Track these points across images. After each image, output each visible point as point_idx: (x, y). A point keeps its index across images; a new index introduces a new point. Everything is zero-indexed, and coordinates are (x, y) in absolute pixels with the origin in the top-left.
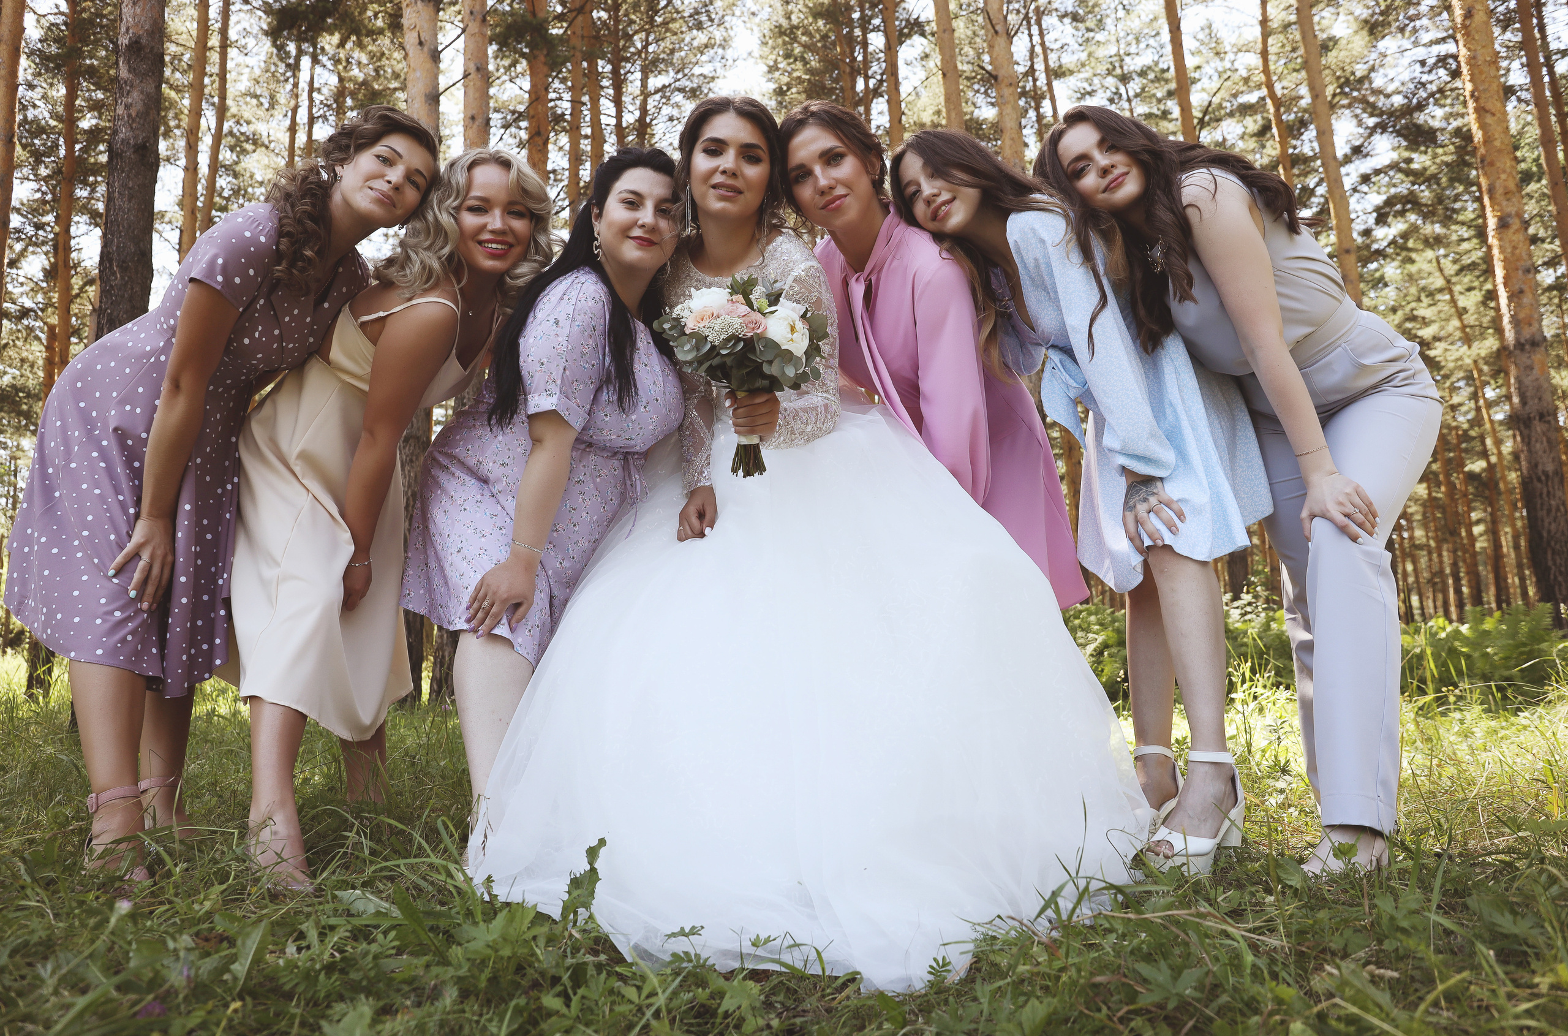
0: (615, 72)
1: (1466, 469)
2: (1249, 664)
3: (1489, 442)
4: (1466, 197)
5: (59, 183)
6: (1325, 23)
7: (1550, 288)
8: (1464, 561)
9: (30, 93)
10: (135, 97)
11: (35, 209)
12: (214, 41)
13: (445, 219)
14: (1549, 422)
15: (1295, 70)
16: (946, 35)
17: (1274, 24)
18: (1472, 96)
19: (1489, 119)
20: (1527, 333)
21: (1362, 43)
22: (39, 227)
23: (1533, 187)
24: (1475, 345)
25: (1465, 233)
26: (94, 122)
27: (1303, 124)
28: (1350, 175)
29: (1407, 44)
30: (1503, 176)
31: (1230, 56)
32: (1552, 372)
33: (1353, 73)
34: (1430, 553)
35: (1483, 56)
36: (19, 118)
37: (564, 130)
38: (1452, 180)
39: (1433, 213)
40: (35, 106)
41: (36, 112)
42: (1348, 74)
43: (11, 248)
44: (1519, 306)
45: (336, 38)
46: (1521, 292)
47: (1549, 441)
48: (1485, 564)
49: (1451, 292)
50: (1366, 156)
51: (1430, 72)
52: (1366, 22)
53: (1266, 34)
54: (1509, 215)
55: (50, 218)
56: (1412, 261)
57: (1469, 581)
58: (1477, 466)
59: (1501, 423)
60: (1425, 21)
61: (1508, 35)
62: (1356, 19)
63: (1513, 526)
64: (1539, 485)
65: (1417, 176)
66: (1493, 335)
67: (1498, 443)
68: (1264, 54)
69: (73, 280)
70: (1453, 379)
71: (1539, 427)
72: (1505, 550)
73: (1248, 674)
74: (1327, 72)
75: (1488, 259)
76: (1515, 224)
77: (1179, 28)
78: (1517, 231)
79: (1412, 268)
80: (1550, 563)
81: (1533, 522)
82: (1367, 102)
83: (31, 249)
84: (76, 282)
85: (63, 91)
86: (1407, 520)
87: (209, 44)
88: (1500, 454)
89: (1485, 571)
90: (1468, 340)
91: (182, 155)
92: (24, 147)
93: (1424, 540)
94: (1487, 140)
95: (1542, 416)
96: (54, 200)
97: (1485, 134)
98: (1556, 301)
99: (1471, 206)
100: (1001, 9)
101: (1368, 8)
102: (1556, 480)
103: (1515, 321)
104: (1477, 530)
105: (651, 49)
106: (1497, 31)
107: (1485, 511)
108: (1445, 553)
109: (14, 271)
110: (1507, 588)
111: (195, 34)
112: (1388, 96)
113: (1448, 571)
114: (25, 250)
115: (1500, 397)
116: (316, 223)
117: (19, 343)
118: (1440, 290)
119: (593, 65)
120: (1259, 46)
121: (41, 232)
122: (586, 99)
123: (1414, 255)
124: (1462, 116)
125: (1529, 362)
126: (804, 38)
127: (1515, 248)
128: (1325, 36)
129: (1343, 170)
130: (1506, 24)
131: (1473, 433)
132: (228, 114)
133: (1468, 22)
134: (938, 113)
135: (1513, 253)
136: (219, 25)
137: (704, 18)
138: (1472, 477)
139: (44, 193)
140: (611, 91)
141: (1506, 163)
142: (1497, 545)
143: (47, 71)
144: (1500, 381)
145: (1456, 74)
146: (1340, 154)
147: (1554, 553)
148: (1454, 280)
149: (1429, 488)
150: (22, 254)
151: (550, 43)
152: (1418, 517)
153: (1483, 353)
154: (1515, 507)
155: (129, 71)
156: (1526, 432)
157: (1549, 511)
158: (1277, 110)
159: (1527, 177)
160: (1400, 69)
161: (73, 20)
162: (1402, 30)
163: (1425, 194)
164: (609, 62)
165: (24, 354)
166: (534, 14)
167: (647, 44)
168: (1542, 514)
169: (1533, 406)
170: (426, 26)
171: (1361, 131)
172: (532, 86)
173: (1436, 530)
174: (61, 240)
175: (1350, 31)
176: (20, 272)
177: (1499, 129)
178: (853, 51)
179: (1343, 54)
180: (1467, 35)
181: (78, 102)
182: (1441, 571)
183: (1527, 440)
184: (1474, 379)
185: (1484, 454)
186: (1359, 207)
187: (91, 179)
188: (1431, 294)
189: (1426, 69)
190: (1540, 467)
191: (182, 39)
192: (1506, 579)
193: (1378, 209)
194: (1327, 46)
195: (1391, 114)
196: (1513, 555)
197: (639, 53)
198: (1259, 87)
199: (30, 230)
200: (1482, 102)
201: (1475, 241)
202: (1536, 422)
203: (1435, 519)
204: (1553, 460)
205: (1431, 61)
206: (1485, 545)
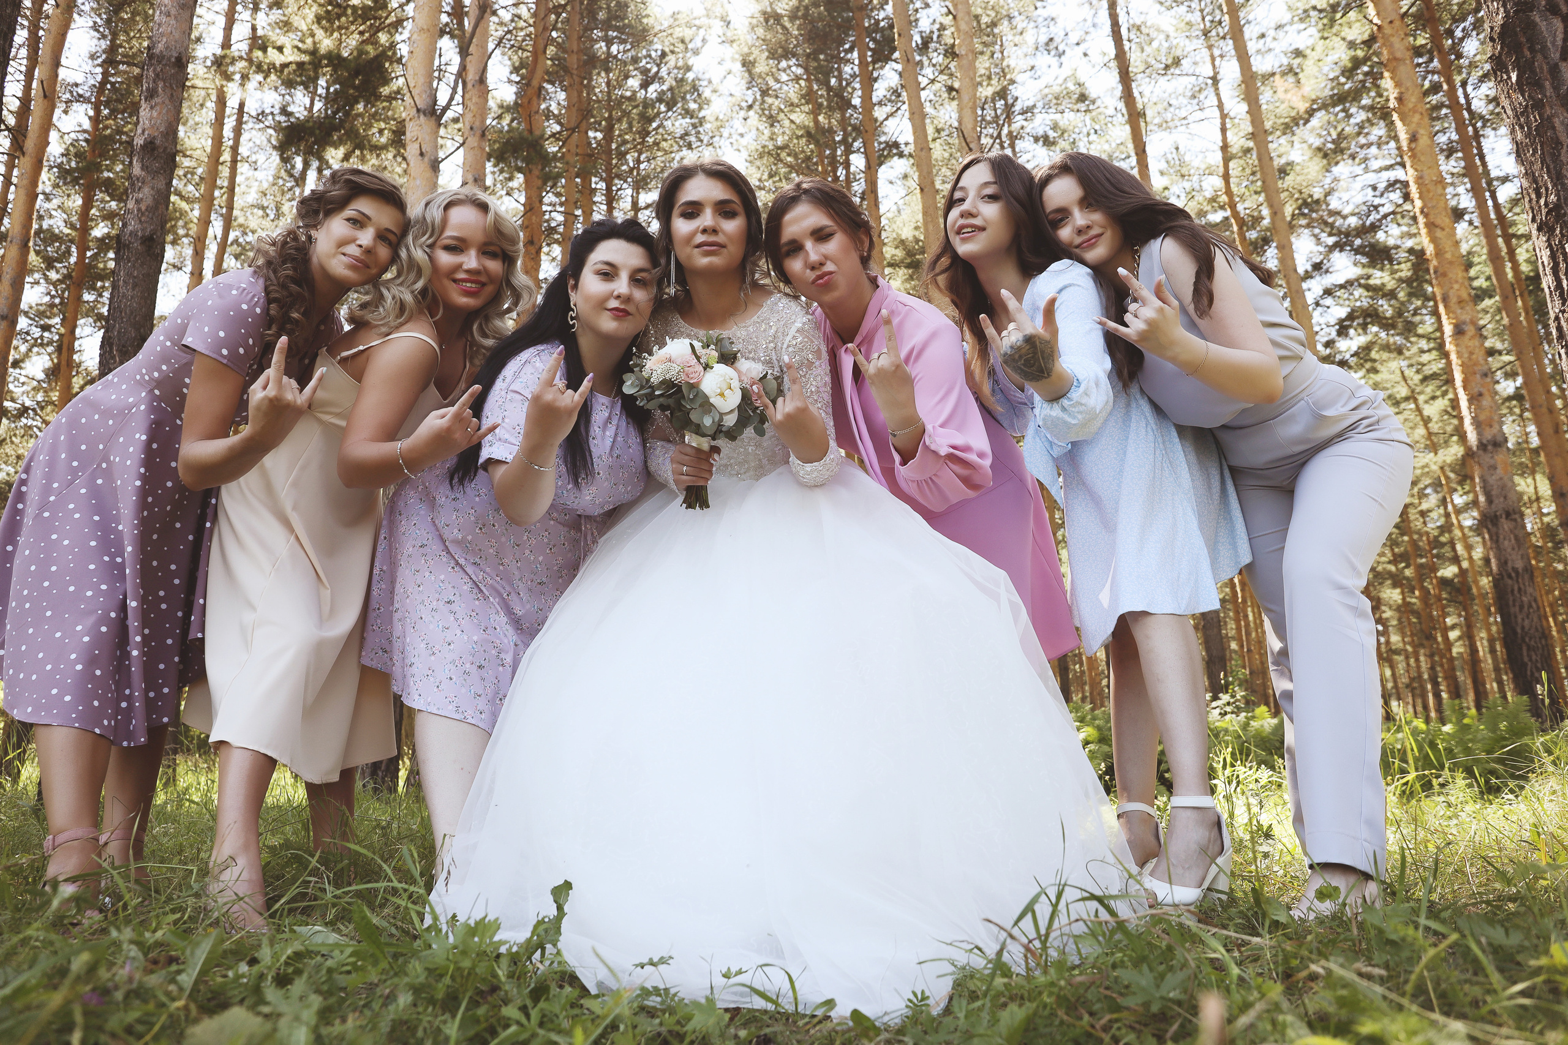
0: (609, 189)
1: (1439, 574)
2: (1230, 749)
3: (1459, 548)
4: (1424, 311)
5: (68, 288)
6: (1282, 150)
7: (1510, 398)
8: (1442, 666)
9: (47, 205)
10: (146, 193)
11: (40, 314)
12: (226, 156)
13: (419, 255)
14: (1515, 520)
15: (1256, 193)
16: (923, 153)
17: (1234, 149)
18: (1422, 212)
19: (1439, 233)
20: (1488, 434)
21: (1317, 168)
22: (46, 328)
23: (1487, 302)
24: (1441, 452)
25: (1424, 344)
26: (106, 230)
27: (1266, 241)
28: (1314, 288)
29: (1359, 170)
30: (1456, 286)
31: (1195, 178)
32: (1517, 479)
33: (1311, 196)
34: (1407, 658)
35: (1430, 176)
36: (35, 226)
37: (557, 241)
38: (1410, 295)
39: (1393, 326)
40: (51, 216)
41: (51, 222)
42: (1305, 196)
43: (16, 348)
44: (1479, 408)
45: (341, 152)
46: (1481, 395)
47: (1517, 538)
48: (1463, 670)
49: (1416, 400)
50: (1327, 271)
51: (1382, 195)
52: (1319, 149)
53: (1227, 160)
54: (1464, 323)
55: (57, 320)
56: (1376, 371)
57: (1448, 686)
58: (1449, 571)
59: (1470, 528)
60: (1374, 150)
61: (1452, 162)
62: (1310, 146)
63: (1489, 630)
64: (1510, 582)
65: (1376, 291)
66: (1457, 443)
67: (1469, 548)
68: (1226, 177)
69: (74, 380)
70: (1421, 485)
71: (1506, 525)
72: (1481, 653)
73: (1229, 760)
74: (1286, 194)
75: (1448, 370)
76: (1470, 330)
77: (1144, 151)
78: (1472, 338)
79: (1377, 378)
80: (1526, 659)
81: (1507, 624)
82: (1326, 223)
83: (35, 349)
84: (77, 382)
85: (80, 202)
86: (1384, 625)
87: (222, 159)
88: (1470, 558)
89: (1463, 677)
90: (1434, 448)
91: (189, 263)
92: (38, 253)
93: (1401, 645)
94: (1439, 253)
95: (1508, 515)
96: (61, 303)
97: (1436, 247)
98: (1517, 411)
99: (1429, 320)
100: (974, 128)
101: (1320, 136)
102: (1526, 577)
103: (1477, 423)
104: (1453, 635)
105: (642, 166)
106: (1442, 158)
107: (1460, 616)
108: (1422, 658)
109: (18, 371)
110: (1486, 693)
111: (208, 149)
112: (1345, 217)
113: (1426, 676)
114: (30, 350)
115: (1467, 504)
116: (300, 286)
117: (16, 440)
118: (1407, 399)
119: (587, 182)
120: (1221, 170)
121: (46, 334)
122: (578, 212)
123: (1378, 366)
124: (1415, 235)
125: (1492, 462)
126: (789, 159)
127: (1471, 353)
128: (1283, 161)
129: (1305, 286)
130: (1450, 152)
131: (1443, 539)
132: (235, 224)
133: (1413, 145)
134: (917, 228)
135: (1470, 359)
136: (231, 143)
137: (693, 139)
138: (1444, 582)
139: (53, 297)
140: (604, 207)
141: (1458, 273)
142: (1473, 650)
143: (65, 184)
144: (1467, 488)
145: (1407, 197)
146: (1301, 270)
147: (1529, 649)
148: (1418, 389)
149: (1403, 593)
150: (27, 355)
151: (546, 159)
152: (1394, 622)
153: (1449, 460)
154: (1489, 613)
155: (142, 169)
156: (1494, 530)
157: (1521, 607)
158: (1240, 228)
159: (1481, 295)
160: (1353, 193)
161: (95, 136)
162: (1353, 157)
163: (1386, 308)
164: (602, 179)
165: (20, 451)
166: (531, 131)
167: (638, 162)
168: (1514, 610)
169: (1499, 504)
170: (427, 138)
171: (1321, 249)
172: (527, 198)
173: (1412, 635)
174: (65, 340)
175: (1306, 158)
176: (23, 372)
177: (1449, 243)
178: (835, 171)
179: (1299, 178)
180: (1413, 157)
181: (93, 211)
182: (1420, 676)
183: (1495, 539)
184: (1441, 485)
185: (1456, 560)
186: (1322, 321)
187: (99, 284)
188: (1397, 403)
189: (1378, 193)
190: (1510, 564)
191: (197, 154)
192: (1484, 684)
193: (1341, 322)
194: (1283, 172)
195: (1347, 234)
196: (1490, 661)
197: (631, 170)
198: (1222, 208)
199: (36, 332)
200: (1432, 218)
201: (1435, 353)
202: (1503, 520)
203: (1410, 623)
204: (1522, 557)
205: (1381, 186)
206: (1462, 650)
